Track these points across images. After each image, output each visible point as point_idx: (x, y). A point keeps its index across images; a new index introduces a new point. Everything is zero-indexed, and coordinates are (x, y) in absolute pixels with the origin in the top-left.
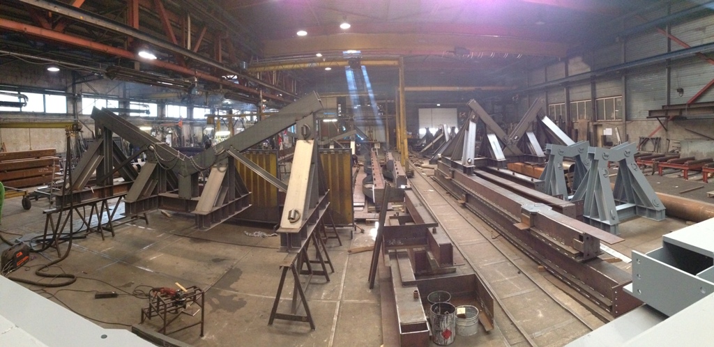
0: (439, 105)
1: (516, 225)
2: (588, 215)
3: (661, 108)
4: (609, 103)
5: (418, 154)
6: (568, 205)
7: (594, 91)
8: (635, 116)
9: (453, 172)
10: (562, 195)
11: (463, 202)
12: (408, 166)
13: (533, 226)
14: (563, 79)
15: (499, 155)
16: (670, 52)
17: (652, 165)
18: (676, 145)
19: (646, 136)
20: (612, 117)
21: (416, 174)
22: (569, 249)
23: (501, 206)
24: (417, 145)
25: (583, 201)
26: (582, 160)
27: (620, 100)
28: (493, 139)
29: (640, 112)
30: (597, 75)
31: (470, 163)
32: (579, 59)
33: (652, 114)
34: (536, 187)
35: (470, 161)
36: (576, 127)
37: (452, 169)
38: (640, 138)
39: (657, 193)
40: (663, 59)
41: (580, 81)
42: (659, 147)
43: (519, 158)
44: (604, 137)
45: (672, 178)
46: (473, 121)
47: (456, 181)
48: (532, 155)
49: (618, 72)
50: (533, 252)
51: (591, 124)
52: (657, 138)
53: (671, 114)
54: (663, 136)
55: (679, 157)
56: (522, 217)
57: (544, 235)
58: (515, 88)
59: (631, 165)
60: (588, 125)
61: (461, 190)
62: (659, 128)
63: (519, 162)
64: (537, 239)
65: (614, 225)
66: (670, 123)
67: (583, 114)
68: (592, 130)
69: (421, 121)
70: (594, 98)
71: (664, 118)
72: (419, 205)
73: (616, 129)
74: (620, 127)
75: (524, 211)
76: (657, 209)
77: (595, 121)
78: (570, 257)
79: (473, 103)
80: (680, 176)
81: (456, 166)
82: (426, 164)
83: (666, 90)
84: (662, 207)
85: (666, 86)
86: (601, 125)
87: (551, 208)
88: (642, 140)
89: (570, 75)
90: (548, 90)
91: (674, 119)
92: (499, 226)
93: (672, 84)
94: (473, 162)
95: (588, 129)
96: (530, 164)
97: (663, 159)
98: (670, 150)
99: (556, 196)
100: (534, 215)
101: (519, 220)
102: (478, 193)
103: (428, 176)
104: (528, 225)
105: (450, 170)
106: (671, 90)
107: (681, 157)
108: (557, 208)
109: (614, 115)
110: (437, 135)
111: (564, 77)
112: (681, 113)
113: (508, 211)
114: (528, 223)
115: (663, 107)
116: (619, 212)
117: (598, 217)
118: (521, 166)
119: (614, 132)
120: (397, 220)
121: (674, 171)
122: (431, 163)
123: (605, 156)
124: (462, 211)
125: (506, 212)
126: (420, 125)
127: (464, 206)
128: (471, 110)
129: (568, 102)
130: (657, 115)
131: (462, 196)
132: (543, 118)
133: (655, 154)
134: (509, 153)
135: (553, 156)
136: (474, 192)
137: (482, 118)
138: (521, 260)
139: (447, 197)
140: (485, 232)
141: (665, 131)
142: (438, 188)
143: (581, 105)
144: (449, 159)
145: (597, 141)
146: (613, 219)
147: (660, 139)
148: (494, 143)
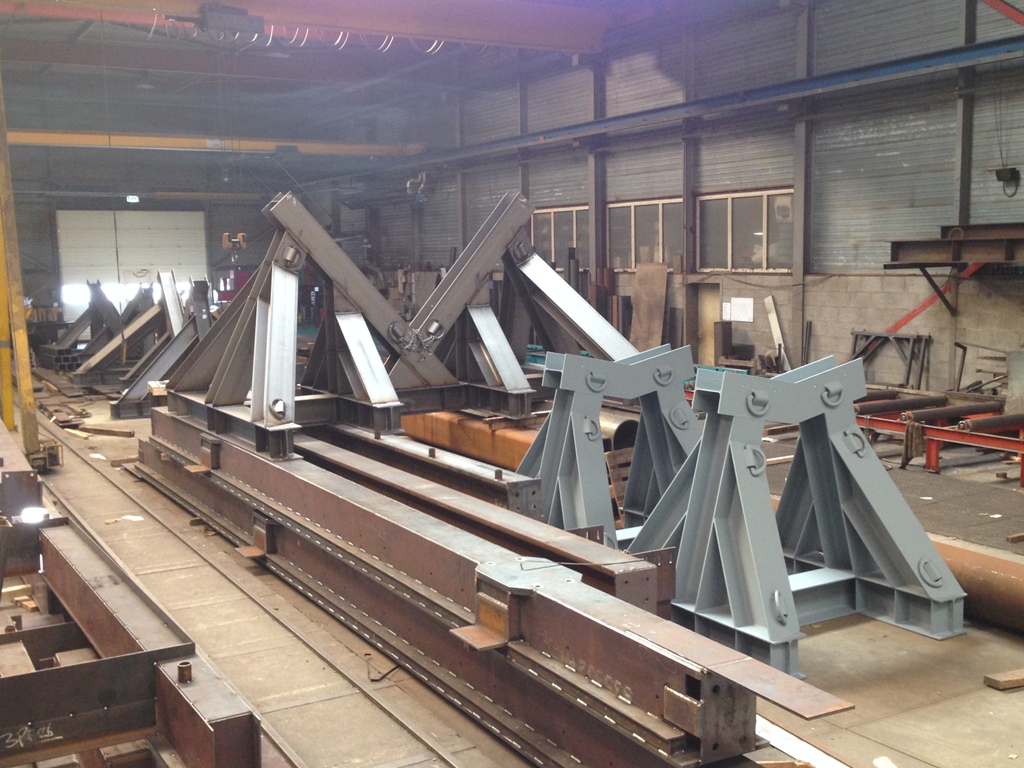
0: (133, 199)
1: (458, 632)
2: (691, 601)
3: (937, 235)
4: (746, 214)
5: (63, 380)
6: (632, 567)
7: (692, 168)
8: (838, 257)
9: (217, 447)
10: (601, 529)
11: (257, 552)
12: (36, 432)
13: (517, 637)
14: (589, 124)
15: (379, 387)
16: (971, 44)
17: (901, 434)
18: (988, 365)
19: (878, 328)
20: (754, 258)
21: (66, 458)
22: (650, 721)
23: (398, 567)
24: (54, 346)
25: (673, 553)
26: (665, 412)
27: (786, 201)
28: (354, 330)
29: (856, 247)
30: (706, 117)
31: (280, 417)
32: (643, 61)
33: (901, 253)
34: (511, 499)
35: (279, 408)
36: (626, 288)
37: (212, 436)
38: (857, 337)
39: (933, 537)
40: (948, 66)
41: (646, 136)
42: (924, 369)
43: (443, 398)
44: (726, 328)
45: (975, 484)
46: (287, 267)
47: (228, 479)
48: (490, 385)
49: (785, 108)
50: (514, 725)
51: (678, 279)
52: (918, 339)
53: (973, 258)
54: (941, 329)
55: (999, 409)
56: (477, 607)
57: (556, 668)
58: (413, 148)
59: (844, 436)
60: (669, 282)
61: (244, 512)
62: (930, 301)
63: (443, 409)
64: (530, 679)
65: (785, 645)
66: (968, 287)
67: (652, 245)
68: (680, 302)
69: (66, 256)
70: (693, 193)
71: (947, 270)
72: (107, 582)
73: (769, 301)
74: (782, 296)
75: (486, 584)
76: (934, 594)
77: (693, 271)
78: (650, 748)
79: (285, 205)
80: (1005, 479)
81: (227, 424)
82: (99, 416)
83: (957, 173)
84: (955, 591)
85: (957, 159)
86: (715, 287)
87: (580, 576)
88: (862, 344)
89: (611, 113)
90: (528, 158)
91: (983, 273)
92: (390, 636)
93: (977, 154)
94: (290, 413)
95: (668, 298)
96: (479, 418)
97: (939, 414)
98: (966, 382)
99: (579, 532)
100: (523, 600)
101: (464, 613)
102: (315, 520)
103: (115, 464)
104: (499, 632)
105: (203, 442)
106: (975, 173)
107: (1009, 411)
108: (597, 577)
109: (761, 254)
110: (133, 311)
111: (591, 117)
112: (1011, 256)
113: (427, 584)
114: (502, 625)
115: (945, 230)
116: (801, 596)
117: (727, 612)
118: (451, 424)
119: (760, 311)
120: (21, 648)
121: (980, 457)
122: (117, 413)
123: (756, 403)
124: (257, 585)
125: (417, 586)
126: (65, 271)
127: (260, 566)
128: (282, 229)
129: (602, 202)
130: (922, 258)
131: (251, 532)
132: (524, 260)
133: (910, 394)
134: (411, 381)
135: (567, 395)
136: (297, 517)
137: (318, 257)
138: (476, 753)
139: (196, 538)
140: (342, 659)
141: (947, 315)
142: (159, 506)
143: (646, 216)
144: (200, 400)
145: (696, 340)
146: (782, 623)
147: (929, 341)
148: (361, 344)
